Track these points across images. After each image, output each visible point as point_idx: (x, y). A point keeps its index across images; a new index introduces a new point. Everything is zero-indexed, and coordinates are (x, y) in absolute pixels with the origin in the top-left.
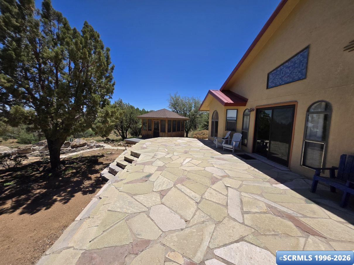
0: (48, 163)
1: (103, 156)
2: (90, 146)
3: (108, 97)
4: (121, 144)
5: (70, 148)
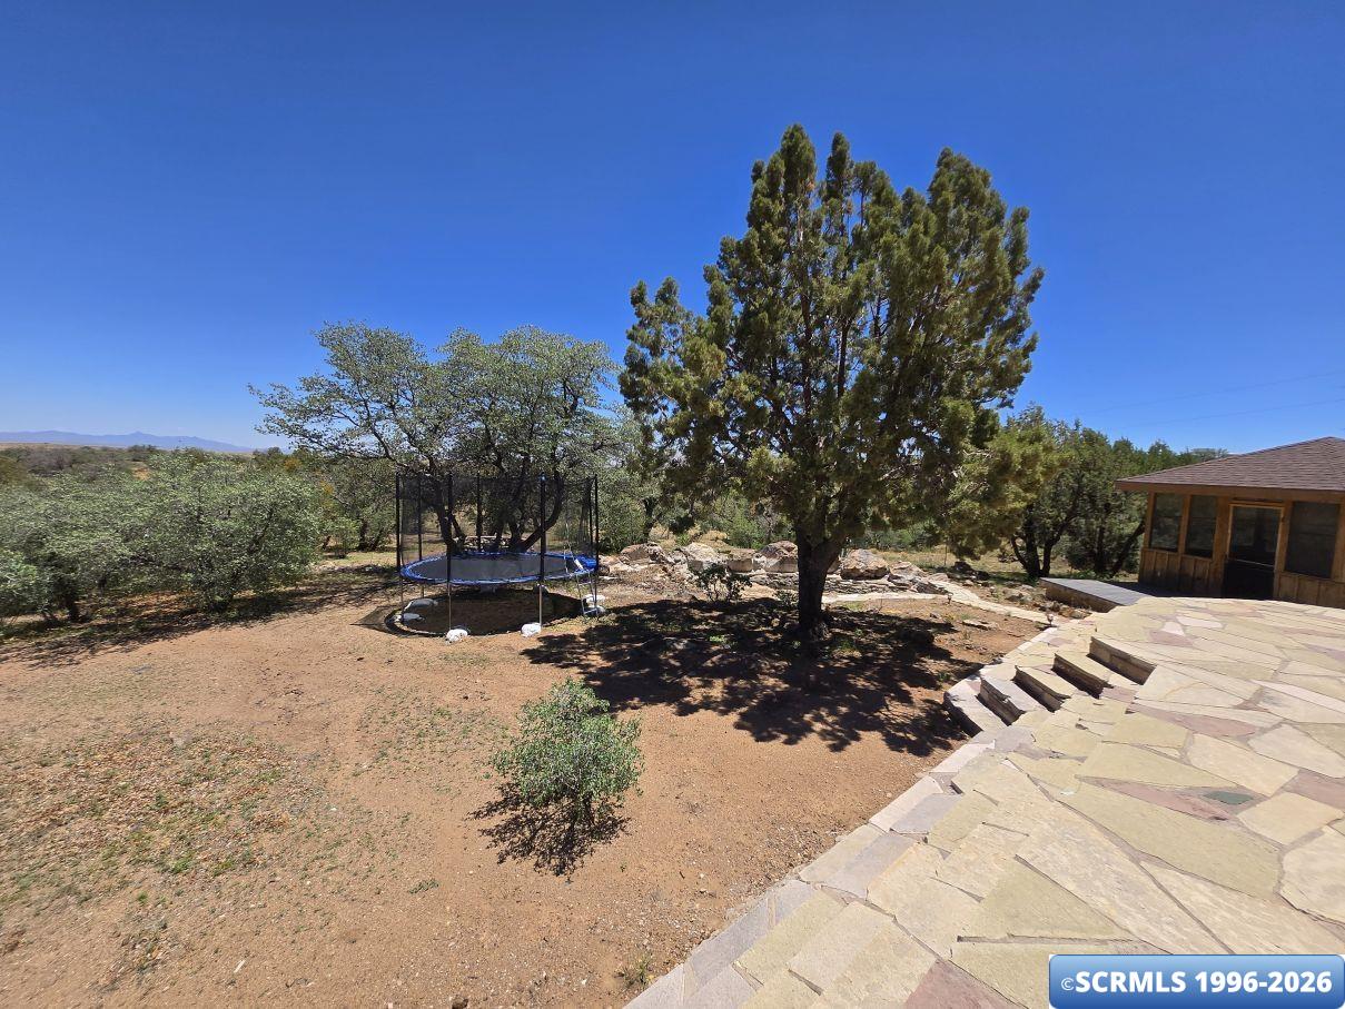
0: (789, 609)
1: (947, 627)
2: (899, 581)
3: (997, 401)
4: (1021, 595)
5: (839, 577)
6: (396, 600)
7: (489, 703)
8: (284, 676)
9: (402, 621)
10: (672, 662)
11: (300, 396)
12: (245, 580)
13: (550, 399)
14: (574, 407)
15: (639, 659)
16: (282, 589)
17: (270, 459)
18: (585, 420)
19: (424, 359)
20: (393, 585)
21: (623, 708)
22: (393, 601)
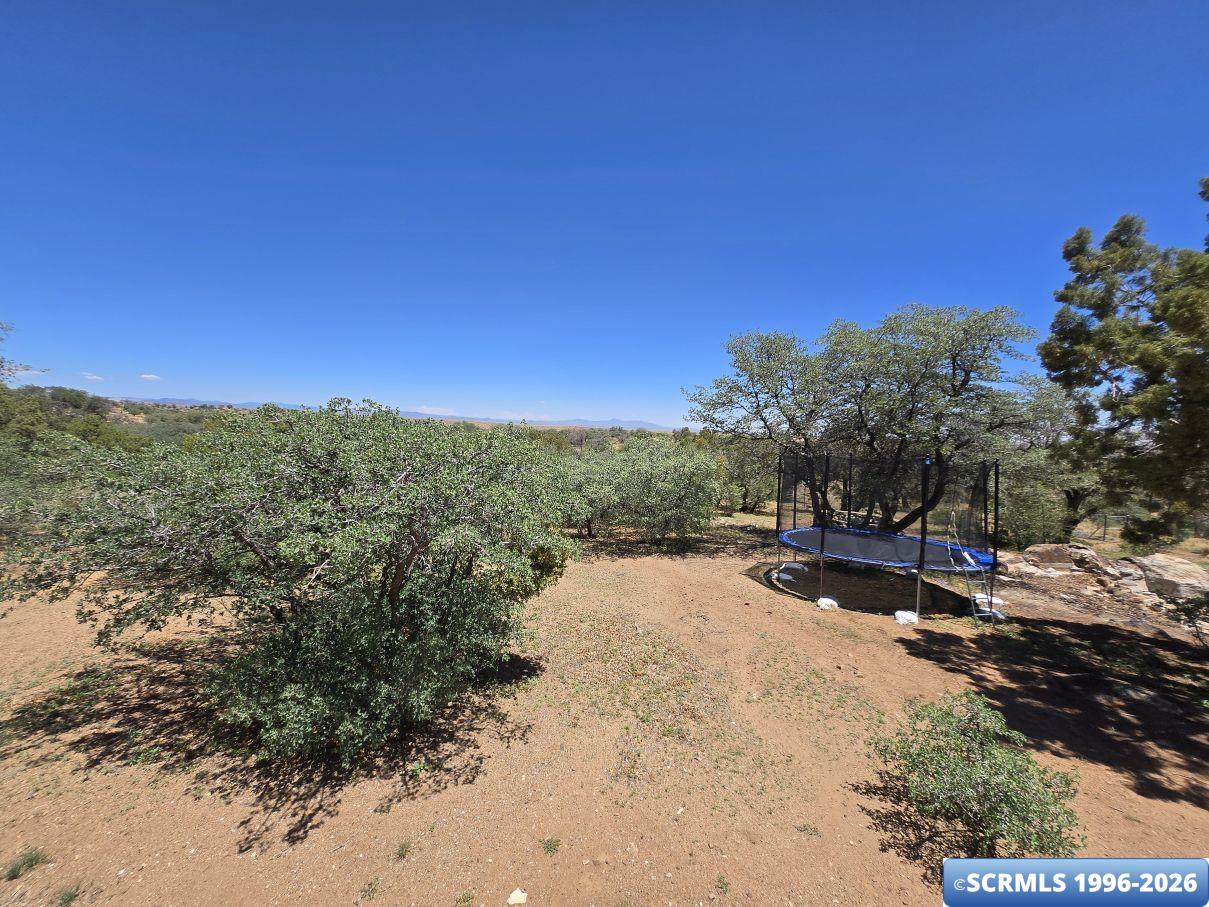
6: (773, 560)
7: (863, 681)
8: (695, 603)
9: (778, 579)
10: (1125, 715)
11: (711, 393)
12: (672, 525)
13: (935, 376)
14: (965, 382)
15: (1059, 693)
16: (693, 535)
17: (683, 435)
18: (979, 397)
19: (805, 353)
20: (769, 545)
21: (1040, 748)
22: (769, 560)
